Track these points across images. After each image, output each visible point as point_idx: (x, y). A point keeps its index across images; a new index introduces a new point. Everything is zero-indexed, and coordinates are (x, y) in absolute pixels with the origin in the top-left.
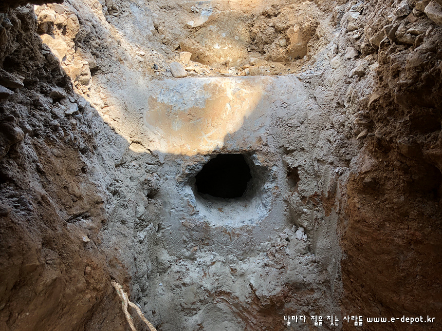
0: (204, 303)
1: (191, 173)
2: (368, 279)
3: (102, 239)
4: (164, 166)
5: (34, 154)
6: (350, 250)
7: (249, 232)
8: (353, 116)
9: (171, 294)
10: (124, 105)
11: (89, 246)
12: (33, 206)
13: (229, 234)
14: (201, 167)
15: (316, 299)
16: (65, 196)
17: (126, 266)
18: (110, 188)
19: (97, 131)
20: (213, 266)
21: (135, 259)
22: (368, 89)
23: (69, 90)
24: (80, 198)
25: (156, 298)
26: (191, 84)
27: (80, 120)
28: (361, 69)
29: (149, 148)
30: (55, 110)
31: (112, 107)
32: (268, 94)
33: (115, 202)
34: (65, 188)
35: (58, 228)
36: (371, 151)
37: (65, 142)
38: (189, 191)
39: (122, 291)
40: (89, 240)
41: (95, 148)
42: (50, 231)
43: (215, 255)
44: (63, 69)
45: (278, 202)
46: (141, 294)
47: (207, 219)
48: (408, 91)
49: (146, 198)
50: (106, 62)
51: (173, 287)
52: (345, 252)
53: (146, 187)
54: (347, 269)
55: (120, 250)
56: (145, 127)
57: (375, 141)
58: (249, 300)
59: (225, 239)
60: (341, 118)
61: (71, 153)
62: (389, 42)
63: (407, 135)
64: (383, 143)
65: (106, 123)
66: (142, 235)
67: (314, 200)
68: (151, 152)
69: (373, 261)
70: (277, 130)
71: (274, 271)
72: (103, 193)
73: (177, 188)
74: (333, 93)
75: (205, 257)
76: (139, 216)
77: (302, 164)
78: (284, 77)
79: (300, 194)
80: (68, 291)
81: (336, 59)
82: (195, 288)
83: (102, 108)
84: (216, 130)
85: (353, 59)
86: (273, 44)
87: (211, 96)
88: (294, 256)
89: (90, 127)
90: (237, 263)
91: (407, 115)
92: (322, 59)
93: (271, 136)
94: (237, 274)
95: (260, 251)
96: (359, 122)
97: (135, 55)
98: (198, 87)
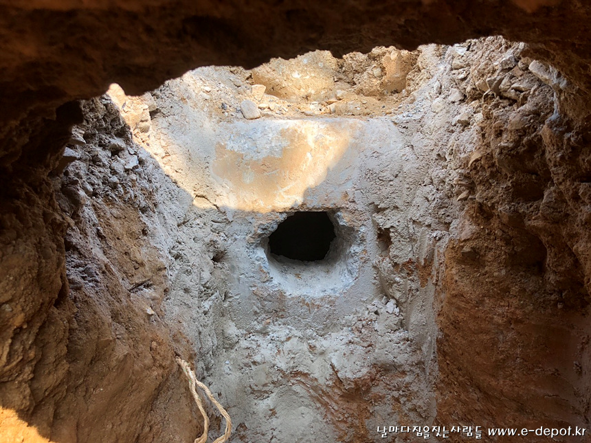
0: (277, 385)
1: (264, 233)
2: (465, 361)
3: (165, 311)
4: (232, 224)
5: (94, 217)
6: (447, 327)
7: (332, 303)
8: (454, 172)
9: (238, 374)
10: (188, 153)
11: (152, 318)
12: (99, 277)
13: (308, 305)
14: (276, 227)
15: (408, 384)
16: (127, 263)
17: (190, 341)
18: (172, 251)
19: (158, 185)
20: (288, 343)
21: (200, 333)
22: (469, 145)
23: (128, 141)
24: (142, 264)
25: (222, 378)
26: (266, 128)
27: (140, 175)
28: (465, 118)
29: (215, 204)
30: (115, 165)
31: (174, 156)
32: (357, 141)
33: (178, 267)
34: (126, 253)
35: (122, 299)
36: (471, 216)
37: (125, 201)
38: (261, 253)
39: (189, 369)
40: (153, 312)
41: (155, 205)
42: (117, 304)
43: (291, 329)
44: (123, 118)
45: (366, 268)
46: (205, 372)
47: (283, 288)
48: (509, 155)
49: (211, 262)
50: (168, 103)
51: (242, 365)
52: (441, 330)
53: (212, 249)
54: (444, 349)
55: (184, 323)
56: (211, 179)
57: (476, 205)
58: (330, 383)
59: (303, 310)
60: (441, 173)
61: (131, 213)
62: (493, 95)
63: (509, 203)
64: (484, 208)
65: (168, 176)
66: (207, 305)
67: (409, 267)
68: (217, 207)
69: (471, 341)
70: (367, 184)
71: (360, 350)
72: (165, 259)
73: (247, 250)
74: (433, 143)
75: (279, 331)
76: (203, 283)
77: (395, 226)
78: (376, 120)
79: (392, 260)
80: (136, 367)
81: (438, 101)
82: (267, 367)
83: (163, 158)
84: (294, 183)
85: (458, 103)
86: (365, 73)
87: (289, 143)
88: (383, 332)
89: (150, 181)
90: (317, 340)
91: (509, 180)
92: (422, 98)
93: (359, 191)
94: (316, 351)
95: (344, 326)
96: (459, 182)
97: (199, 92)
98: (275, 132)
